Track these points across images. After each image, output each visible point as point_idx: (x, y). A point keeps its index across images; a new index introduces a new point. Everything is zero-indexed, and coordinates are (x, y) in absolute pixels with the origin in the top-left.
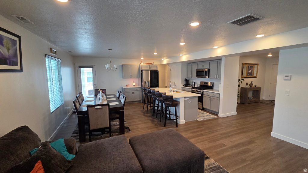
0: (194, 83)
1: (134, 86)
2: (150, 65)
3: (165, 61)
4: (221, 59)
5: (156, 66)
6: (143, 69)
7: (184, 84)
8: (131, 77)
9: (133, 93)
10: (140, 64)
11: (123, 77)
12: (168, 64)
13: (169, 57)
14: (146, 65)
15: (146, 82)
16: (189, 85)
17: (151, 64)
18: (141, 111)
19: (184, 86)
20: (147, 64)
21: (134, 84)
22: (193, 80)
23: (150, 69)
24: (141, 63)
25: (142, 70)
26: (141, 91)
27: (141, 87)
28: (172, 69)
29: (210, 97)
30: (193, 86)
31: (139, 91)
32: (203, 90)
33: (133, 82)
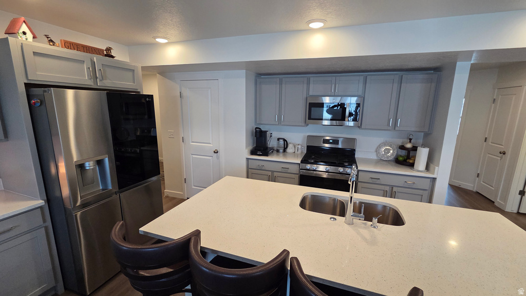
0: (285, 140)
15: (89, 165)
16: (267, 148)
17: (100, 52)
19: (253, 153)
20: (69, 45)
26: (46, 228)
27: (41, 208)
28: (186, 93)
29: (387, 188)
30: (281, 151)
31: (28, 236)
32: (359, 168)
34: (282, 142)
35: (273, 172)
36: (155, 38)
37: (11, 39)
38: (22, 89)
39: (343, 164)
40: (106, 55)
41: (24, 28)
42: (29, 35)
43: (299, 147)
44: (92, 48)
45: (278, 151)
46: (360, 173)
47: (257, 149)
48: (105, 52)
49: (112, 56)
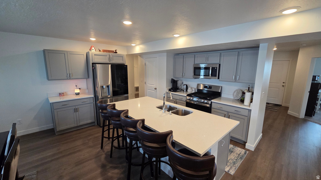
0: (187, 85)
2: (111, 54)
3: (138, 49)
4: (258, 47)
5: (121, 56)
6: (96, 61)
7: (170, 88)
8: (69, 77)
9: (76, 110)
10: (88, 51)
11: (50, 77)
12: (141, 55)
14: (101, 53)
15: (104, 87)
16: (178, 89)
17: (112, 52)
18: (97, 156)
19: (170, 90)
20: (104, 51)
21: (77, 91)
22: (182, 81)
23: (111, 62)
24: (90, 50)
25: (93, 64)
26: (94, 104)
27: (93, 97)
28: (147, 63)
29: (226, 113)
30: (185, 91)
31: (89, 105)
32: (212, 101)
33: (76, 86)
34: (185, 86)
35: (176, 99)
37: (90, 52)
38: (91, 64)
39: (207, 98)
40: (115, 53)
41: (93, 48)
42: (94, 50)
43: (193, 89)
44: (110, 51)
45: (183, 91)
46: (213, 103)
47: (172, 89)
48: (115, 51)
49: (117, 53)
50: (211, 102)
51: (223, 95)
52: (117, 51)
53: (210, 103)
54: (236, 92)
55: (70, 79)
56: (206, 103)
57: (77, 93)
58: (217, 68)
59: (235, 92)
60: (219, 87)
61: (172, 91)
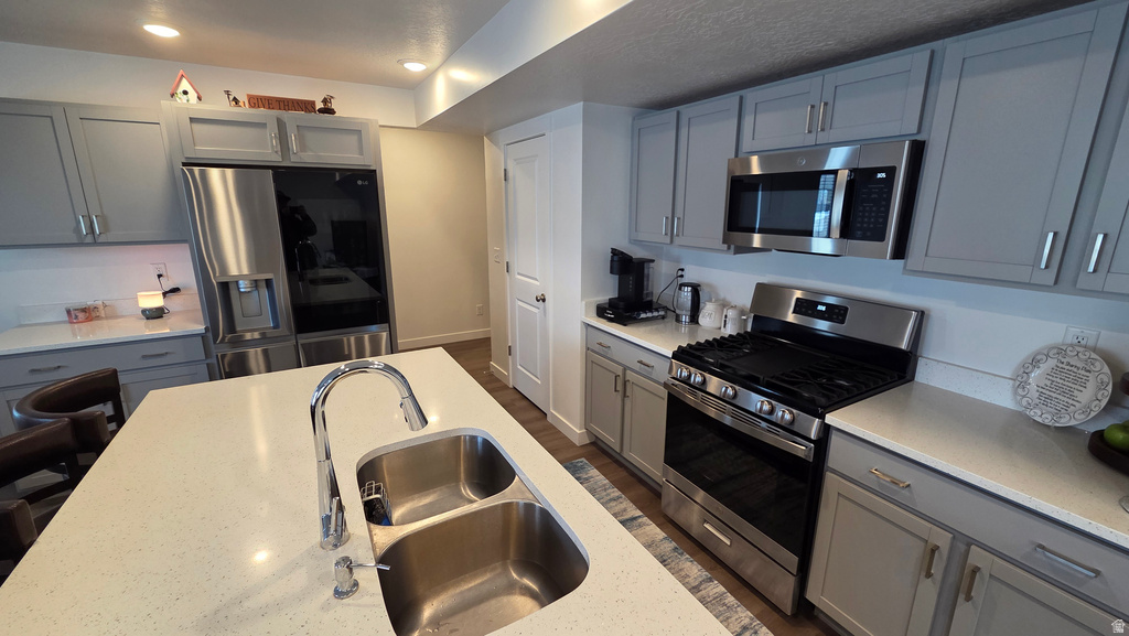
0: (696, 289)
1: (156, 314)
2: (292, 116)
3: (441, 90)
5: (355, 131)
6: (202, 152)
7: (604, 298)
8: (91, 236)
12: (486, 128)
13: (462, 44)
14: (245, 111)
15: (244, 285)
16: (649, 305)
17: (307, 106)
19: (601, 312)
20: (256, 101)
21: (154, 301)
22: (677, 260)
25: (186, 165)
27: (201, 335)
28: (512, 171)
30: (685, 318)
32: (830, 419)
33: (160, 276)
34: (687, 293)
35: (625, 368)
36: (401, 62)
40: (319, 111)
41: (185, 85)
42: (193, 95)
43: (731, 313)
44: (293, 101)
45: (678, 319)
46: (835, 439)
47: (612, 304)
48: (319, 105)
49: (331, 112)
50: (826, 429)
51: (928, 373)
52: (334, 105)
53: (813, 436)
54: (1052, 363)
55: (95, 243)
56: (789, 429)
57: (150, 310)
58: (891, 171)
59: (1035, 362)
60: (901, 311)
61: (610, 320)
